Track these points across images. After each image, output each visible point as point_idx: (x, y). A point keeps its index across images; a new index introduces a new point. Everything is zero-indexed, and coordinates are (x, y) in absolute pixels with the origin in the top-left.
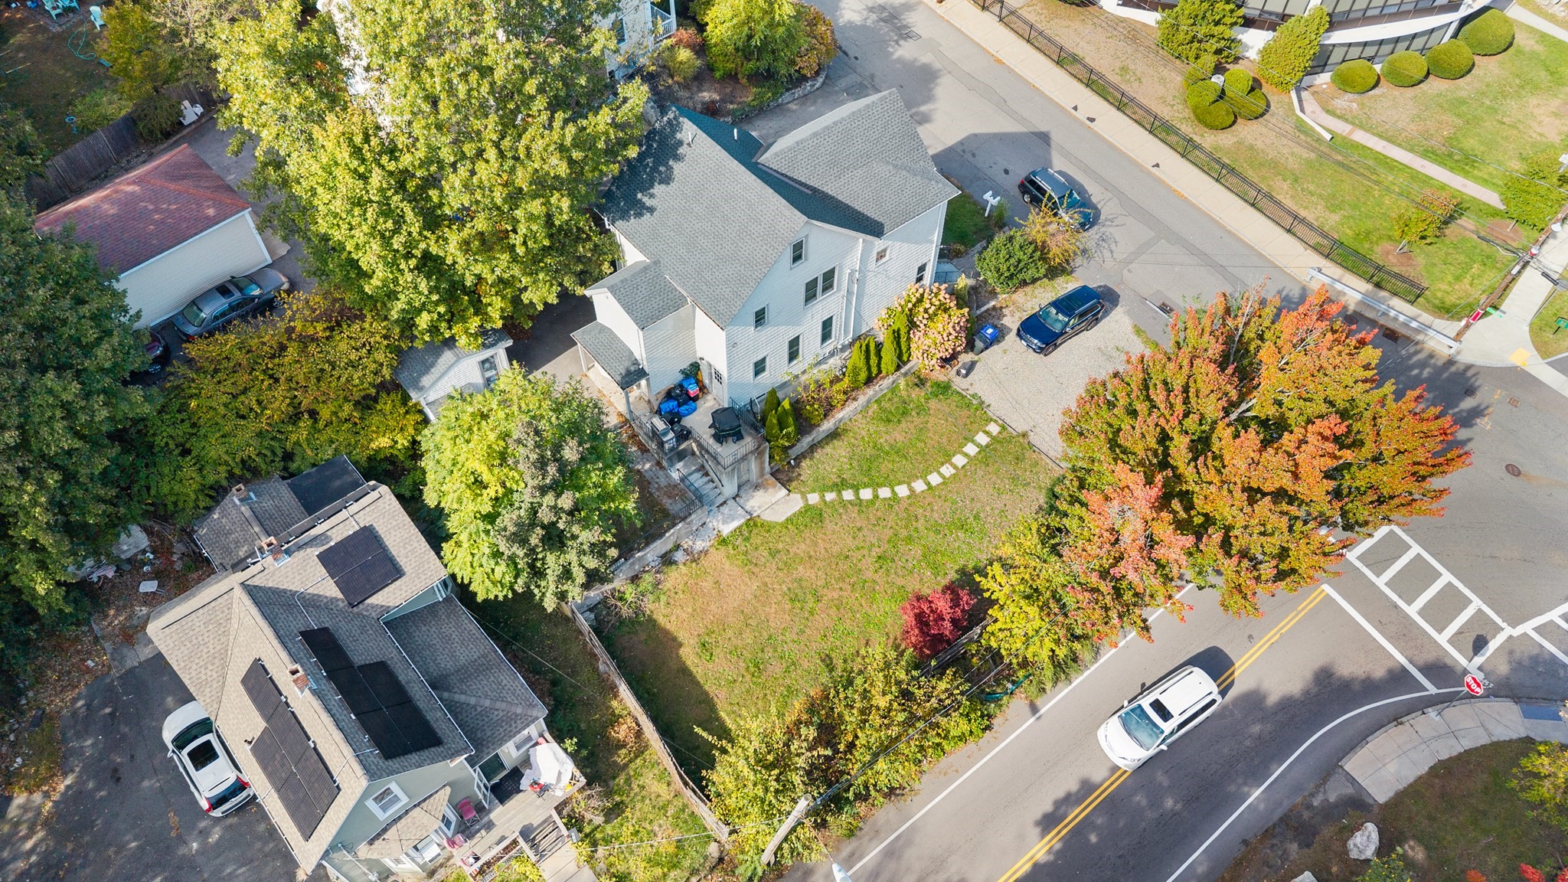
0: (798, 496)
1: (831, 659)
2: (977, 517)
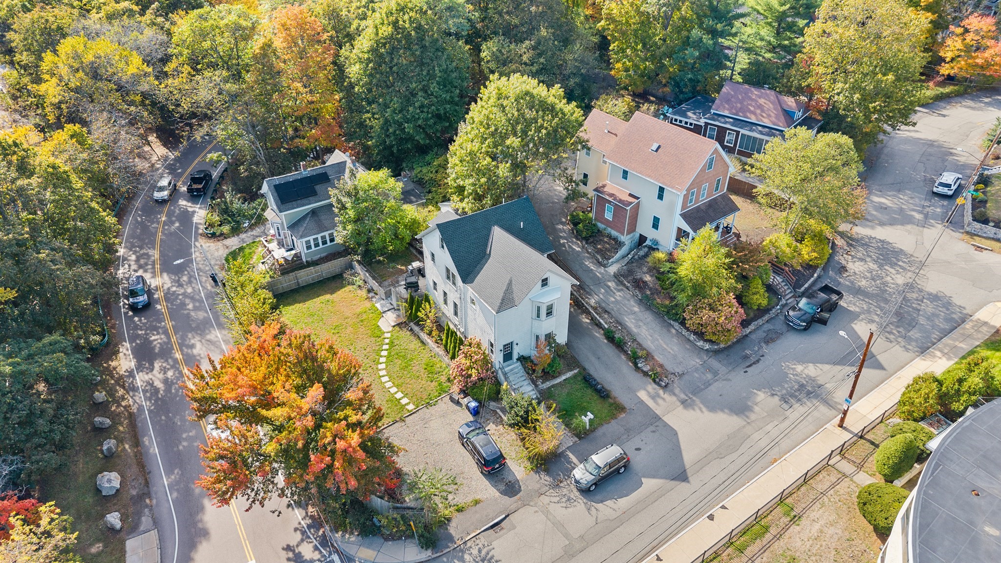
0: (390, 330)
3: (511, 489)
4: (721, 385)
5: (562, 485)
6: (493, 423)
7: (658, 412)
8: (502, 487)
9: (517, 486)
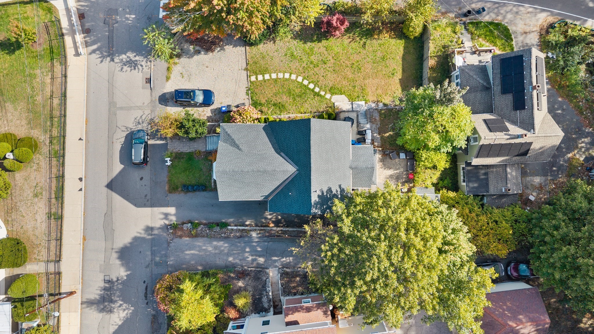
0: (332, 100)
1: (363, 45)
2: (286, 55)
3: (164, 100)
4: (147, 259)
5: (150, 126)
6: (211, 116)
7: (155, 209)
8: (167, 96)
9: (163, 103)
